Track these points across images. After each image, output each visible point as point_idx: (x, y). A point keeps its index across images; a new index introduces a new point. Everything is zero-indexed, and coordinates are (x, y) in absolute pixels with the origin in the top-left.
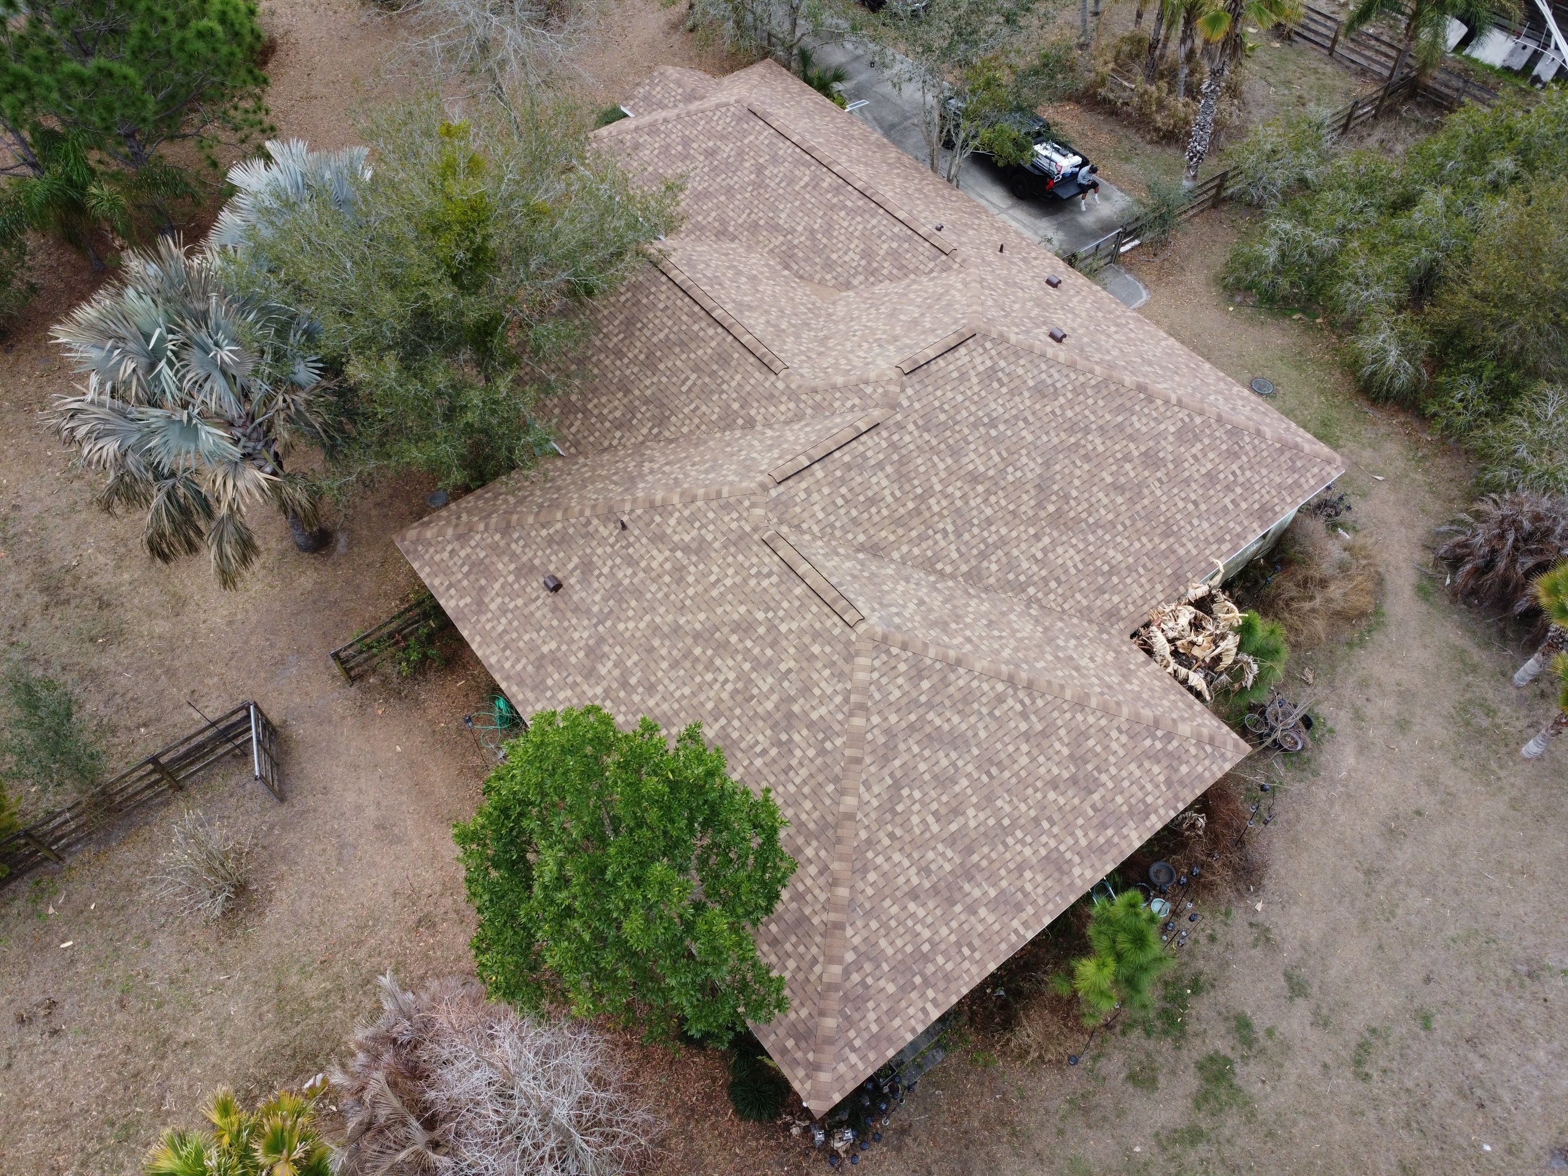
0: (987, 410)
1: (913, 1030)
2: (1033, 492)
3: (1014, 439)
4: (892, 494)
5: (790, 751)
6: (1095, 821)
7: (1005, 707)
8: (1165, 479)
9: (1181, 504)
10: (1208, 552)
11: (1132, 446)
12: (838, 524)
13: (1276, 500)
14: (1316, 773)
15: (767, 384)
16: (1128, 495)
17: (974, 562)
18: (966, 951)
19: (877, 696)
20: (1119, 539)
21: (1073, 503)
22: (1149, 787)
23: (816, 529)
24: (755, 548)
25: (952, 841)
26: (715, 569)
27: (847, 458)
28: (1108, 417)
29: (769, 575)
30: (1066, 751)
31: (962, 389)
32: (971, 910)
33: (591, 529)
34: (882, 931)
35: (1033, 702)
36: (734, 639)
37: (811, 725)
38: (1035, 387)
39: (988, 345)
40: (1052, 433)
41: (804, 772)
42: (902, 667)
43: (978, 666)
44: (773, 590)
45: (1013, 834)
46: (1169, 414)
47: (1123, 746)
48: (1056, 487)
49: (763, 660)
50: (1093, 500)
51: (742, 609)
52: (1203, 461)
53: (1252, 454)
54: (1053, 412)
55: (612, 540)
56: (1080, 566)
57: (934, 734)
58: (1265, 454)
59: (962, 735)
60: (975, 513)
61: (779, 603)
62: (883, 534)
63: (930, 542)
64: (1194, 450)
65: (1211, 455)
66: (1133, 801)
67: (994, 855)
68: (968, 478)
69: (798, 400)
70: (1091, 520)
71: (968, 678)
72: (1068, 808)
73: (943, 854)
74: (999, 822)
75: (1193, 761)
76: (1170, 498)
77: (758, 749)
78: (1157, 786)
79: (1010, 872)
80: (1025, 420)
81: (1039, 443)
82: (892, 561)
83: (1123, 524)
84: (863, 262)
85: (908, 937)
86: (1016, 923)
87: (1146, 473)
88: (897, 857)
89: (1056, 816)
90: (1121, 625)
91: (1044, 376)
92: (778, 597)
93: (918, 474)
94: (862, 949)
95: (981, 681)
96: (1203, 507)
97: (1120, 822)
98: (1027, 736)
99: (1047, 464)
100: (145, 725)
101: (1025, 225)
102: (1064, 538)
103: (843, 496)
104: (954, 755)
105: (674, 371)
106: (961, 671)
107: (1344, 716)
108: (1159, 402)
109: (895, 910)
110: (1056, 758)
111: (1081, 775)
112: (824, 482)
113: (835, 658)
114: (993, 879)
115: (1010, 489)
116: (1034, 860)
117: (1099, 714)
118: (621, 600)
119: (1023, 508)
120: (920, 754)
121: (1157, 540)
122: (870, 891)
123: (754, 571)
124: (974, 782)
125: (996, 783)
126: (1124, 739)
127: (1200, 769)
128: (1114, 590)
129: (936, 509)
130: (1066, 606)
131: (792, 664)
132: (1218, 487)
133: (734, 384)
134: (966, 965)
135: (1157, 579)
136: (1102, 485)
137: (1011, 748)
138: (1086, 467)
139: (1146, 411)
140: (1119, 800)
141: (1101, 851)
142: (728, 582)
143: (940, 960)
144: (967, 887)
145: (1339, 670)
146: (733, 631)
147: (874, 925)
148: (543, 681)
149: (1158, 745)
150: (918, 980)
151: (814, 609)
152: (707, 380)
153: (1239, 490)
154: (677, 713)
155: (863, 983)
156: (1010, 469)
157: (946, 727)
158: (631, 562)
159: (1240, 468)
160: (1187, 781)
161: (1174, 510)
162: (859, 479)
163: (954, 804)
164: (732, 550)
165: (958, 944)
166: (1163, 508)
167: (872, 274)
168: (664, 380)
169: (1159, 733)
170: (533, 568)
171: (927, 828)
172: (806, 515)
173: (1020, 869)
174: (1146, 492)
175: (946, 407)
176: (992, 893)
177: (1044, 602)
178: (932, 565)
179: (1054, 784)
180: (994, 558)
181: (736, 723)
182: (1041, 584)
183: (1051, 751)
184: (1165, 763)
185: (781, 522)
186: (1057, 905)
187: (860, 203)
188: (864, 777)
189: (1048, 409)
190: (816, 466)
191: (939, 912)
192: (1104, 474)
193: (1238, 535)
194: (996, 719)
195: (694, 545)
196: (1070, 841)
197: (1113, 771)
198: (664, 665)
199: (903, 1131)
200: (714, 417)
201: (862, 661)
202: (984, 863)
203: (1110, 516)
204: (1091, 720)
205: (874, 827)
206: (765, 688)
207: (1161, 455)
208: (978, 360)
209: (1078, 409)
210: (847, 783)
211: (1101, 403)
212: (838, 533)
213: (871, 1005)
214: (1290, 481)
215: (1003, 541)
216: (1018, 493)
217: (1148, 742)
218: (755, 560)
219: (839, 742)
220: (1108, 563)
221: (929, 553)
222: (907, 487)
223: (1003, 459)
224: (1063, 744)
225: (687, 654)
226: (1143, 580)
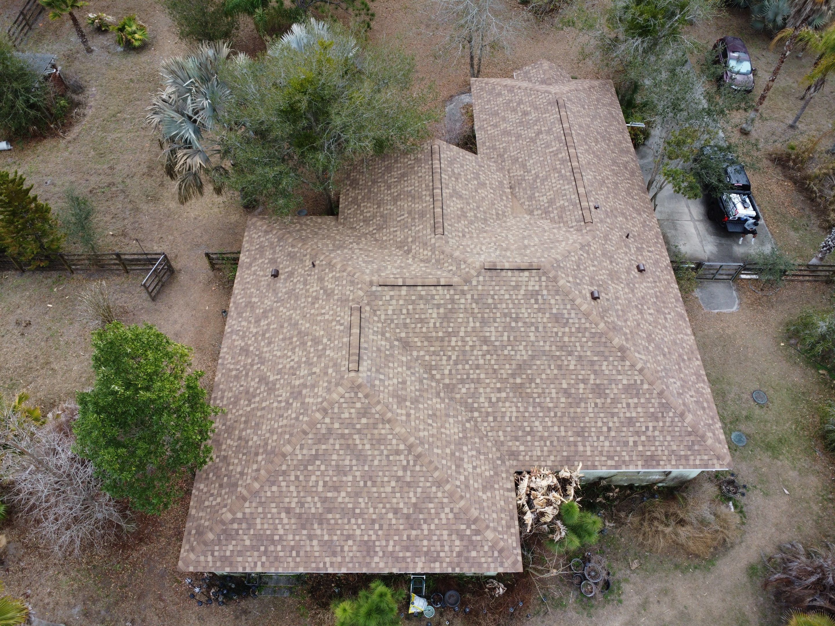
0: (519, 311)
1: (244, 568)
2: (514, 367)
3: (523, 334)
4: (435, 323)
5: (288, 409)
6: (404, 544)
7: (398, 458)
8: (600, 405)
9: (600, 424)
10: (597, 458)
11: (592, 377)
12: (396, 321)
13: (664, 458)
14: (590, 616)
15: (429, 237)
16: (570, 400)
17: (454, 381)
18: (294, 554)
19: (336, 410)
20: (547, 419)
21: (533, 385)
22: (447, 548)
23: (383, 317)
24: (346, 309)
25: (324, 500)
26: (327, 307)
27: (423, 293)
28: (589, 353)
29: (341, 325)
30: (414, 500)
31: (512, 293)
32: (311, 537)
33: (304, 258)
34: (262, 516)
35: (414, 466)
36: (309, 344)
37: (303, 403)
38: (556, 314)
39: (544, 279)
40: (548, 343)
41: (285, 422)
42: (358, 405)
43: (397, 430)
44: (337, 332)
45: (356, 519)
46: (629, 373)
47: (448, 519)
48: (529, 372)
49: (311, 361)
50: (547, 391)
51: (322, 333)
52: (632, 410)
53: (668, 424)
54: (557, 333)
55: (307, 269)
56: (513, 419)
57: (352, 447)
58: (677, 429)
59: (366, 456)
60: (473, 358)
61: (335, 340)
62: (416, 340)
63: (438, 358)
64: (630, 401)
65: (639, 410)
66: (432, 549)
67: (340, 521)
68: (482, 339)
69: (434, 253)
70: (537, 400)
71: (388, 431)
72: (395, 527)
73: (315, 503)
74: (354, 509)
75: (482, 554)
76: (596, 417)
77: (280, 399)
78: (452, 551)
79: (342, 534)
80: (537, 328)
81: (536, 344)
82: (411, 355)
83: (556, 414)
84: (546, 205)
85: (272, 527)
86: (327, 560)
87: (590, 396)
88: (292, 488)
89: (385, 527)
90: (515, 463)
91: (565, 311)
92: (337, 337)
93: (456, 321)
94: (247, 516)
95: (394, 438)
96: (613, 434)
97: (417, 553)
98: (398, 479)
99: (533, 357)
100: (137, 240)
101: (699, 234)
102: (515, 400)
103: (408, 310)
104: (354, 462)
105: (401, 208)
106: (387, 426)
107: (636, 600)
108: (628, 363)
109: (274, 510)
110: (406, 500)
111: (414, 516)
112: (403, 297)
113: (333, 380)
114: (331, 532)
115: (502, 357)
116: (358, 539)
117: (446, 495)
118: (289, 297)
119: (502, 371)
120: (338, 451)
121: (570, 433)
122: (269, 494)
123: (338, 319)
124: (354, 480)
125: (366, 489)
126: (451, 516)
127: (483, 560)
128: (524, 443)
129: (453, 343)
130: (490, 434)
131: (318, 371)
132: (631, 429)
133: (417, 229)
134: (290, 559)
135: (555, 453)
136: (558, 386)
137: (386, 479)
138: (556, 372)
139: (616, 363)
140: (425, 543)
141: (397, 559)
142: (327, 317)
143: (279, 548)
144: (316, 526)
145: (657, 574)
146: (312, 340)
147: (260, 510)
148: (242, 313)
149: (468, 532)
150: (262, 549)
151: (344, 352)
152: (410, 220)
153: (643, 438)
154: (269, 361)
155: (237, 531)
156: (509, 348)
157: (360, 447)
158: (305, 283)
159: (654, 427)
160: (471, 561)
161: (593, 424)
162: (422, 306)
163: (337, 484)
164: (339, 303)
165: (293, 548)
166: (587, 419)
167: (546, 213)
168: (395, 210)
169: (473, 527)
170: (276, 262)
171: (317, 486)
172: (383, 307)
173: (349, 537)
174: (583, 405)
175: (496, 297)
176: (326, 538)
177: (479, 424)
178: (431, 369)
179: (396, 511)
180: (467, 386)
181: (282, 381)
182: (484, 414)
183: (406, 495)
184: (465, 543)
185: (368, 304)
186: (354, 567)
187: (568, 174)
188: (303, 442)
189: (555, 330)
190: (405, 288)
191: (294, 527)
192: (564, 381)
193: (624, 462)
194: (389, 460)
195: (329, 291)
196: (384, 543)
197: (433, 527)
198: (281, 337)
199: (245, 612)
200: (399, 240)
201: (340, 389)
202: (332, 522)
203: (551, 405)
204: (440, 495)
205: (292, 468)
206: (302, 374)
207: (607, 391)
208: (532, 283)
209: (573, 339)
210: (294, 440)
211: (590, 344)
212: (392, 326)
213: (234, 542)
214: (682, 453)
215: (478, 381)
216: (505, 362)
217: (463, 527)
218: (342, 314)
219: (306, 419)
220: (531, 427)
221: (433, 363)
222: (445, 324)
223: (509, 340)
224: (415, 495)
225: (291, 338)
226: (545, 449)
